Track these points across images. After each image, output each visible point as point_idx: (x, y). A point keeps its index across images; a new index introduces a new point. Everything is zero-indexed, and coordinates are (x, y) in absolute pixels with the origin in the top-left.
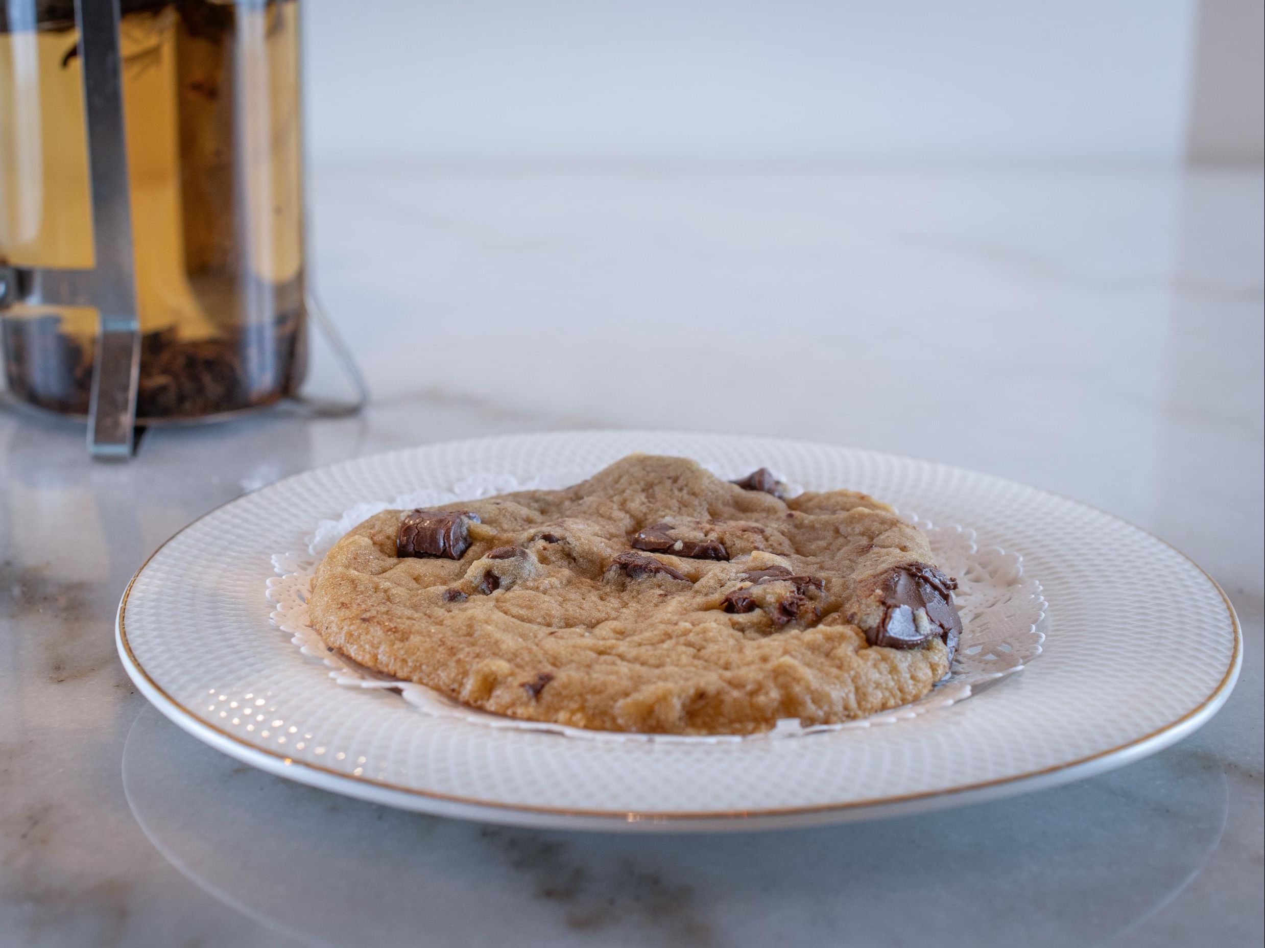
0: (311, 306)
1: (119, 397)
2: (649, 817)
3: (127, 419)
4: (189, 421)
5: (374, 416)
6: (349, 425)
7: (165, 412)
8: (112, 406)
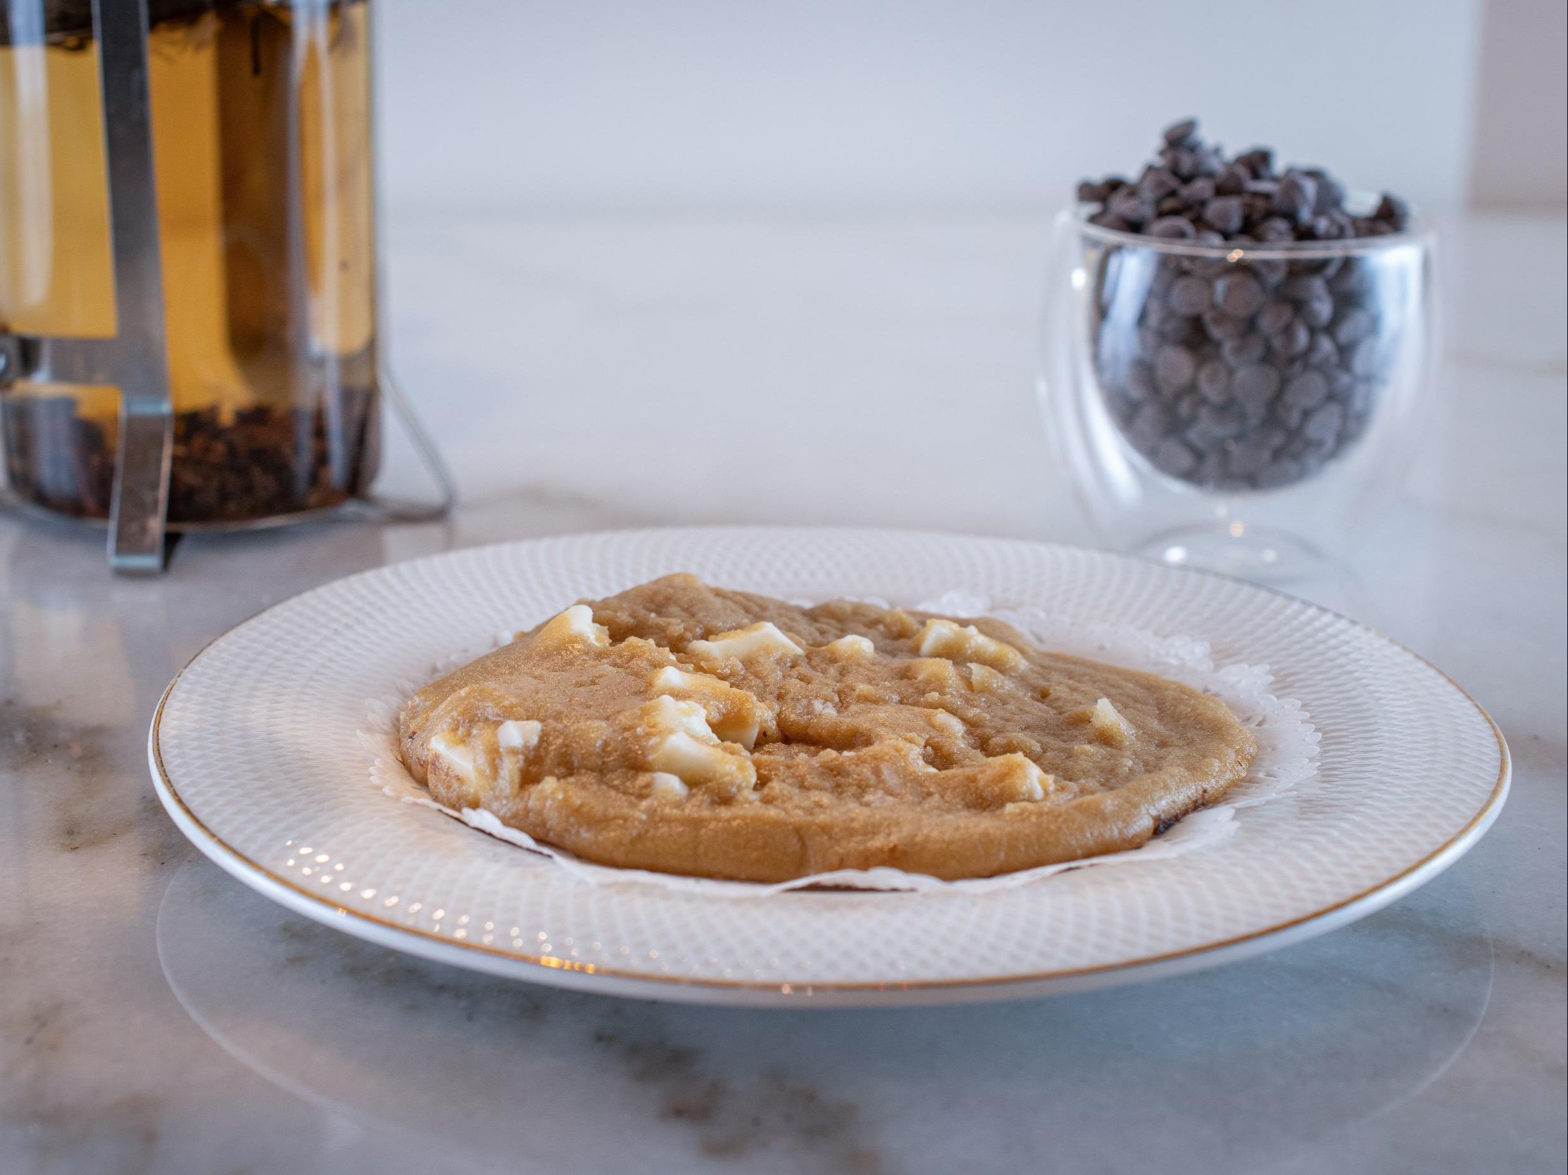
0: (385, 385)
1: (148, 497)
2: (818, 988)
3: (156, 525)
4: (233, 527)
5: (463, 521)
6: (433, 532)
7: (204, 516)
8: (138, 509)
